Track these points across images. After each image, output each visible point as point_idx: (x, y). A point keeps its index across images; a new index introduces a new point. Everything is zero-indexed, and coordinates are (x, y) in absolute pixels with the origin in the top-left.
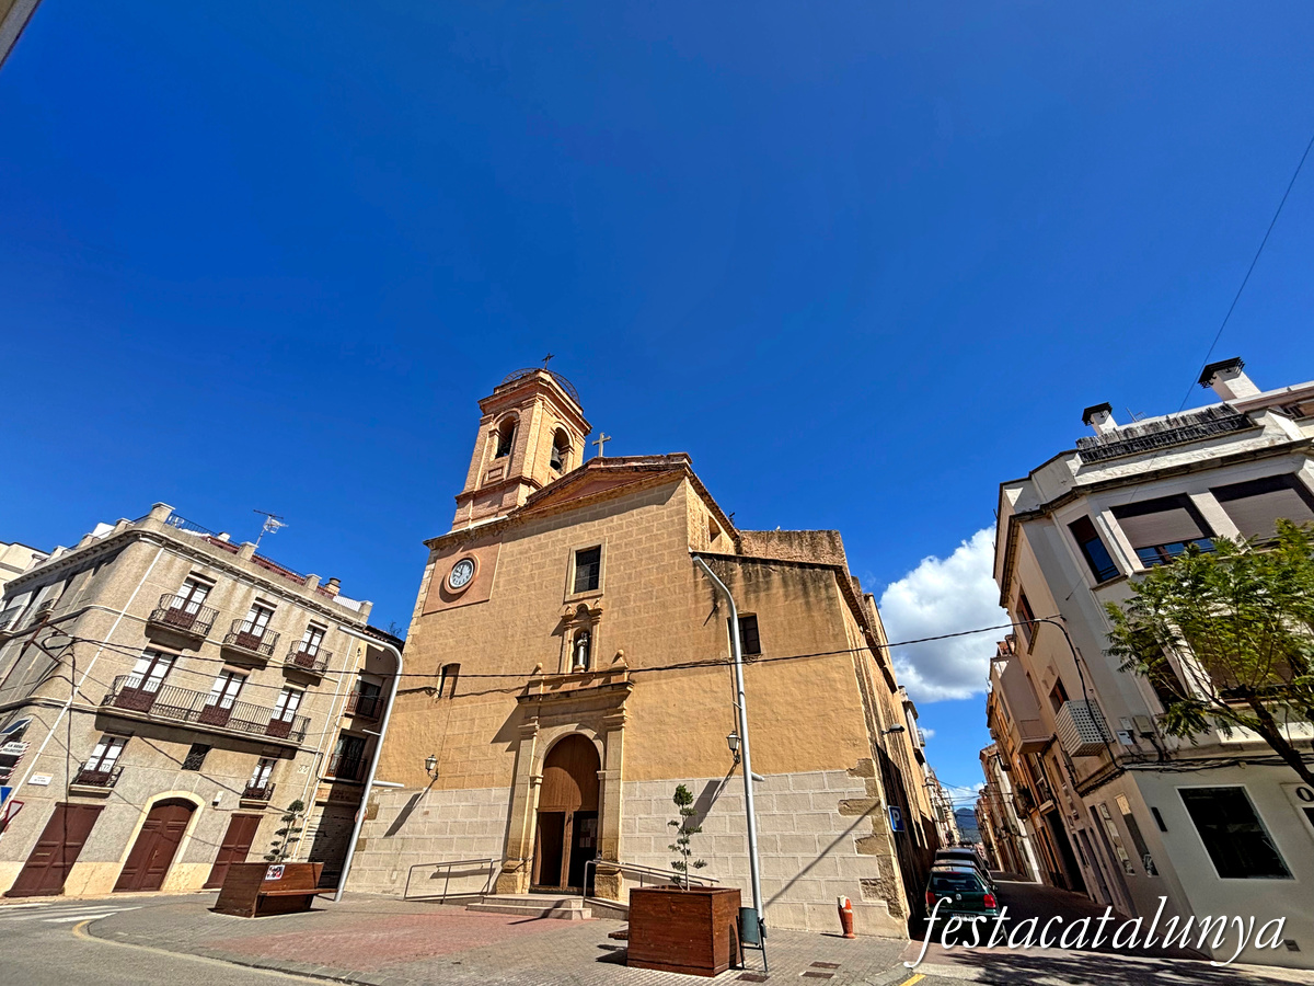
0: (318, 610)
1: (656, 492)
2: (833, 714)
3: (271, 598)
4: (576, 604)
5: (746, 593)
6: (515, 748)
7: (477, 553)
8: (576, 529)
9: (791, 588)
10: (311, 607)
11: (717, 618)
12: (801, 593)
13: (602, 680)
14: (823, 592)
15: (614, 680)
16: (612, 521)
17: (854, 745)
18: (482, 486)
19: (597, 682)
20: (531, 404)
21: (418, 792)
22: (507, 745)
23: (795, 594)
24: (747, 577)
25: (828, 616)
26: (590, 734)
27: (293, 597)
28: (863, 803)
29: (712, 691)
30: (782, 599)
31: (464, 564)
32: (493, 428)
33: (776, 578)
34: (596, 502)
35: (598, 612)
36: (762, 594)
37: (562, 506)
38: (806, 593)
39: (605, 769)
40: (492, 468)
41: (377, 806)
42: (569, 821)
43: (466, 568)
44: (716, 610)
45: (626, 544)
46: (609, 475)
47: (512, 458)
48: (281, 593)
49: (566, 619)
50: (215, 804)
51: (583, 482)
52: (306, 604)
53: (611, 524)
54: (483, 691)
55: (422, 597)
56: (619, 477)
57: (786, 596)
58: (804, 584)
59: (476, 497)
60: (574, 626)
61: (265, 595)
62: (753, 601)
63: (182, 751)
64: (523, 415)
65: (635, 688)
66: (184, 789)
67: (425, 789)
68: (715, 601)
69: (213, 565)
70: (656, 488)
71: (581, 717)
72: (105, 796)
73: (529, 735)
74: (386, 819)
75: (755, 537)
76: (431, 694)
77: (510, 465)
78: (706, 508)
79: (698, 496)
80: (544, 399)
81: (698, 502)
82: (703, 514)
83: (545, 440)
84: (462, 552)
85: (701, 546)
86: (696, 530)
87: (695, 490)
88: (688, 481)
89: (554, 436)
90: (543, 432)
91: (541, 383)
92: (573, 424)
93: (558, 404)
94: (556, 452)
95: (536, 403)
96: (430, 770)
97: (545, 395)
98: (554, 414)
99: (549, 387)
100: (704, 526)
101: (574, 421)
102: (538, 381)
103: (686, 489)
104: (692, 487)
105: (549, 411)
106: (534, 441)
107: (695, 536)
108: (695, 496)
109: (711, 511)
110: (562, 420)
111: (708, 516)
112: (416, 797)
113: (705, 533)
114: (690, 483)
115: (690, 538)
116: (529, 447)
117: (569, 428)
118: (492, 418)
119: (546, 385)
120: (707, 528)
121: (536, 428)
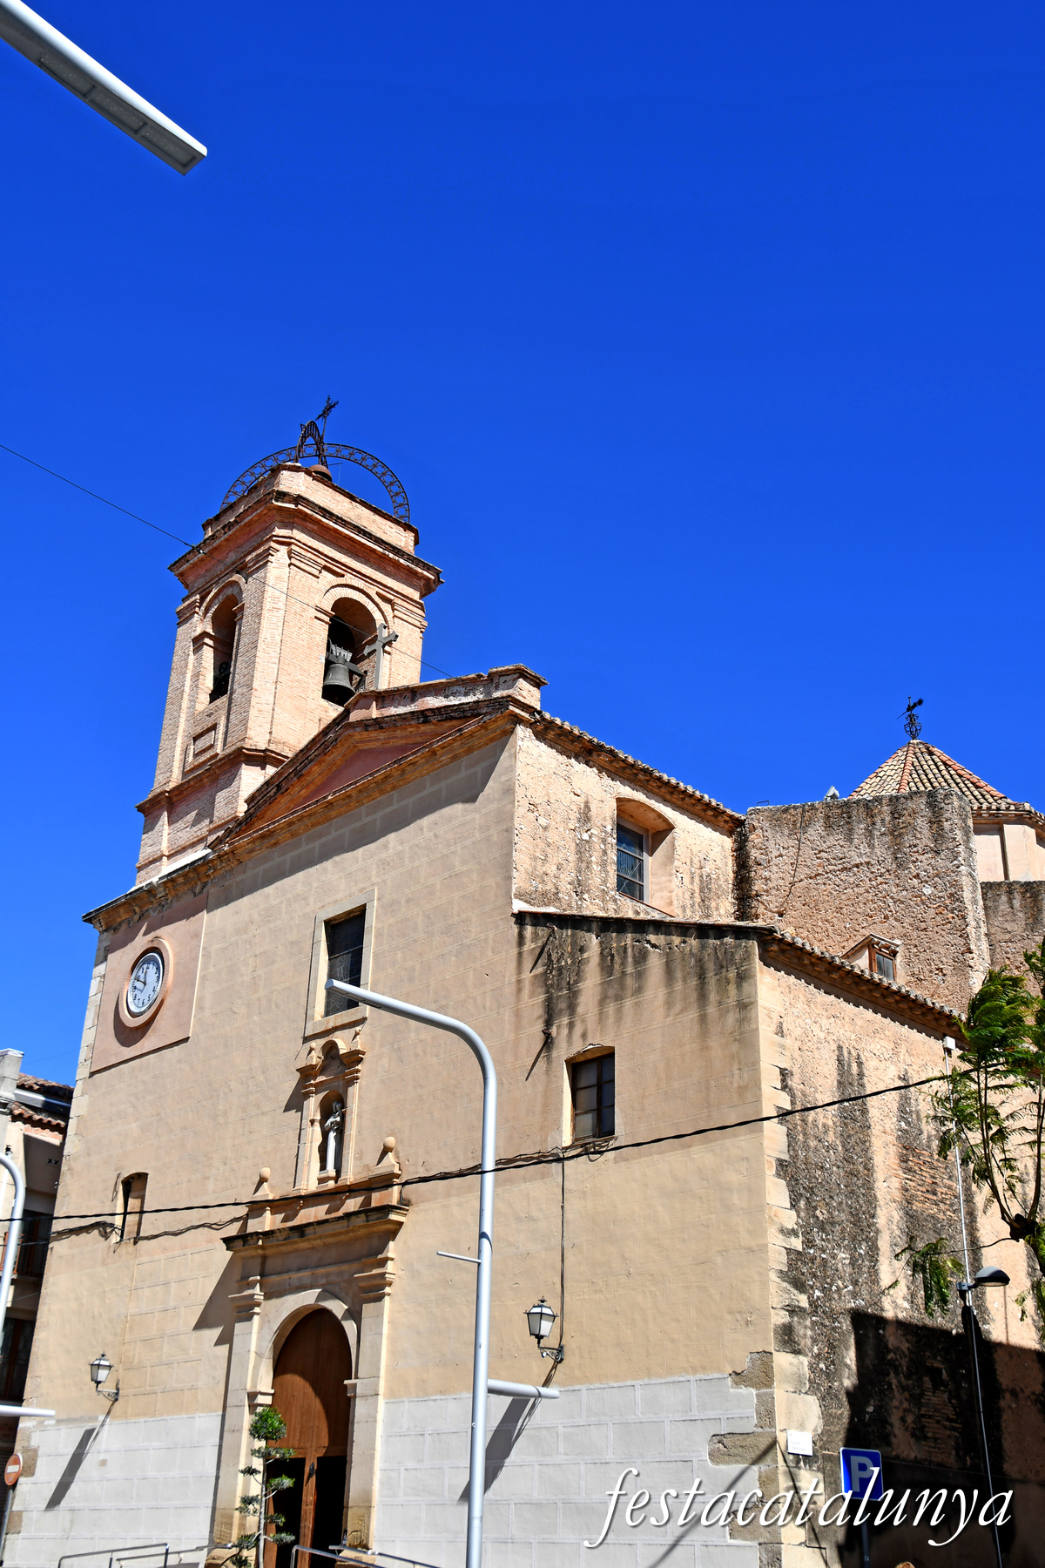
1: (463, 773)
2: (719, 1260)
4: (322, 1042)
5: (603, 1001)
6: (226, 1339)
7: (170, 938)
8: (325, 870)
9: (679, 986)
11: (549, 1058)
12: (694, 996)
13: (360, 1200)
14: (732, 989)
15: (377, 1199)
16: (386, 846)
17: (747, 1323)
18: (185, 774)
19: (352, 1204)
20: (263, 561)
21: (89, 1426)
22: (215, 1333)
23: (685, 999)
24: (607, 959)
25: (735, 1047)
26: (337, 1308)
28: (749, 1441)
29: (531, 1219)
30: (660, 1012)
31: (148, 961)
32: (199, 631)
33: (655, 962)
34: (360, 803)
35: (355, 1057)
36: (628, 1003)
37: (301, 819)
38: (702, 997)
39: (356, 1377)
40: (199, 730)
41: (35, 1451)
42: (310, 1476)
43: (152, 969)
44: (548, 1042)
45: (408, 901)
46: (382, 735)
47: (230, 699)
49: (306, 1073)
51: (335, 756)
53: (383, 855)
54: (182, 1227)
55: (88, 1036)
56: (400, 737)
57: (669, 1004)
58: (702, 977)
59: (171, 803)
60: (319, 1087)
62: (611, 1020)
64: (249, 588)
65: (411, 1215)
67: (101, 1418)
68: (548, 1023)
70: (465, 760)
71: (327, 1275)
73: (245, 1312)
74: (48, 1473)
75: (776, 821)
76: (106, 1236)
77: (228, 718)
78: (609, 781)
79: (573, 760)
80: (293, 541)
81: (567, 778)
82: (590, 800)
83: (301, 642)
84: (145, 934)
85: (569, 886)
86: (551, 851)
87: (560, 747)
88: (528, 735)
89: (327, 626)
90: (295, 625)
91: (279, 504)
92: (387, 575)
93: (335, 541)
94: (341, 661)
95: (272, 555)
96: (98, 1383)
97: (295, 531)
98: (325, 568)
99: (300, 507)
100: (588, 830)
101: (389, 569)
102: (271, 499)
103: (527, 753)
104: (543, 746)
105: (307, 568)
106: (273, 654)
107: (548, 865)
108: (554, 764)
109: (629, 783)
110: (349, 579)
111: (615, 800)
112: (88, 1434)
113: (597, 846)
114: (534, 738)
115: (524, 876)
116: (259, 670)
117: (372, 591)
118: (198, 604)
119: (293, 506)
120: (605, 832)
121: (275, 620)
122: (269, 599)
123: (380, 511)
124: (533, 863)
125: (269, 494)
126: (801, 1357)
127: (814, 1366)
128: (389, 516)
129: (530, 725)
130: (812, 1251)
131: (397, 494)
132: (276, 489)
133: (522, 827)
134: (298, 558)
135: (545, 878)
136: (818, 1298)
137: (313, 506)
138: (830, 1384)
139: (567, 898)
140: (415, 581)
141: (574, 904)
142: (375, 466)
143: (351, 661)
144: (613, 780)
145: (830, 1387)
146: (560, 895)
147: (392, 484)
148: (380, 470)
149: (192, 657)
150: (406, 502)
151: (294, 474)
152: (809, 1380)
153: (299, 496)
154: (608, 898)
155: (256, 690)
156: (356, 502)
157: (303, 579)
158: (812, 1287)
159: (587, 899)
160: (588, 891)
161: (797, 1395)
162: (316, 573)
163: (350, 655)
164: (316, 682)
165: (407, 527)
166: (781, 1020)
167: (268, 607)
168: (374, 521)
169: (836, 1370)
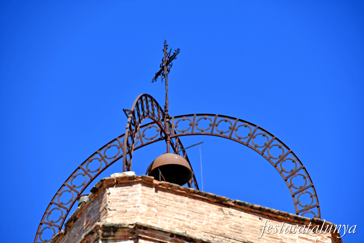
123: (269, 211)
125: (92, 233)
128: (284, 215)
131: (293, 173)
132: (100, 224)
137: (162, 235)
142: (252, 136)
147: (282, 159)
148: (260, 140)
150: (309, 183)
151: (126, 190)
153: (138, 227)
156: (229, 206)
165: (316, 225)
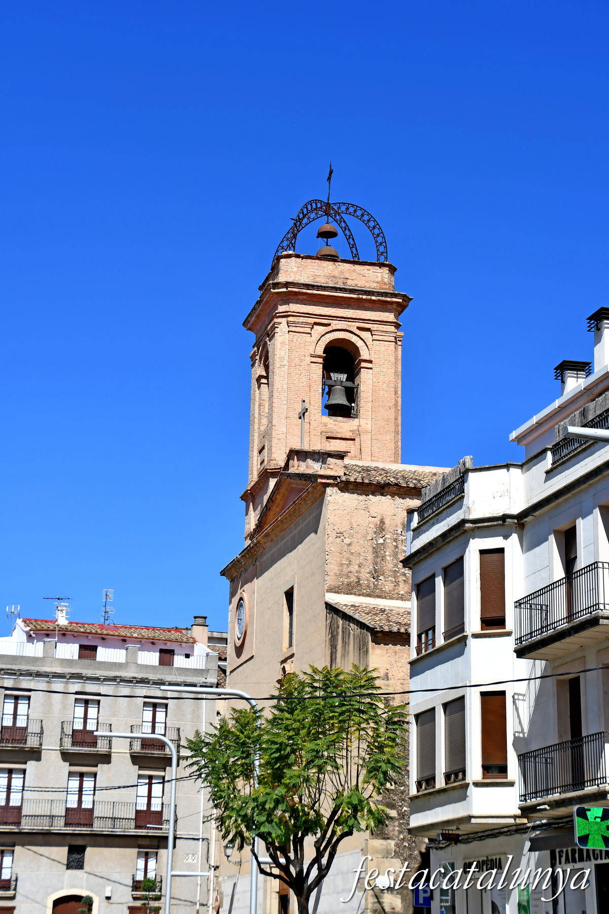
0: (148, 683)
1: (315, 513)
3: (91, 687)
10: (137, 682)
16: (298, 552)
18: (257, 476)
20: (272, 333)
27: (114, 679)
31: (241, 606)
32: (258, 374)
36: (346, 660)
38: (360, 660)
40: (261, 446)
41: (223, 894)
43: (242, 611)
45: (303, 586)
48: (97, 679)
49: (280, 684)
50: (108, 898)
51: (283, 490)
52: (131, 682)
61: (83, 687)
63: (61, 853)
64: (271, 348)
66: (74, 887)
67: (238, 875)
68: (331, 666)
69: (21, 675)
70: (315, 505)
72: (13, 898)
77: (267, 443)
78: (401, 500)
79: (371, 496)
80: (289, 313)
81: (367, 509)
82: (385, 517)
83: (302, 385)
84: (240, 589)
85: (368, 575)
86: (354, 558)
87: (359, 491)
88: (334, 491)
89: (322, 365)
90: (296, 374)
91: (276, 291)
92: (366, 310)
93: (321, 301)
94: (338, 383)
95: (278, 327)
96: (228, 856)
97: (291, 305)
98: (316, 324)
99: (289, 289)
100: (383, 536)
101: (367, 305)
102: (270, 289)
103: (335, 503)
104: (347, 495)
105: (301, 330)
106: (283, 398)
107: (352, 566)
108: (356, 502)
109: (417, 497)
110: (336, 324)
111: (405, 512)
112: (235, 884)
113: (390, 545)
114: (339, 492)
115: (333, 578)
116: (276, 411)
117: (353, 326)
118: (257, 353)
119: (284, 290)
120: (397, 534)
121: (282, 373)
122: (278, 360)
124: (341, 568)
126: (389, 841)
127: (399, 844)
128: (365, 262)
129: (336, 485)
130: (402, 788)
133: (331, 549)
134: (294, 325)
135: (350, 575)
136: (405, 811)
137: (299, 285)
138: (411, 853)
139: (366, 582)
140: (389, 307)
141: (372, 585)
143: (346, 380)
144: (403, 499)
145: (411, 854)
146: (361, 582)
149: (258, 392)
151: (288, 260)
152: (394, 852)
154: (399, 575)
155: (275, 426)
156: (338, 262)
157: (299, 339)
158: (400, 806)
159: (383, 579)
160: (383, 575)
161: (385, 859)
162: (308, 330)
163: (346, 376)
164: (316, 408)
165: (381, 265)
166: (388, 671)
167: (278, 366)
168: (354, 271)
169: (416, 845)
